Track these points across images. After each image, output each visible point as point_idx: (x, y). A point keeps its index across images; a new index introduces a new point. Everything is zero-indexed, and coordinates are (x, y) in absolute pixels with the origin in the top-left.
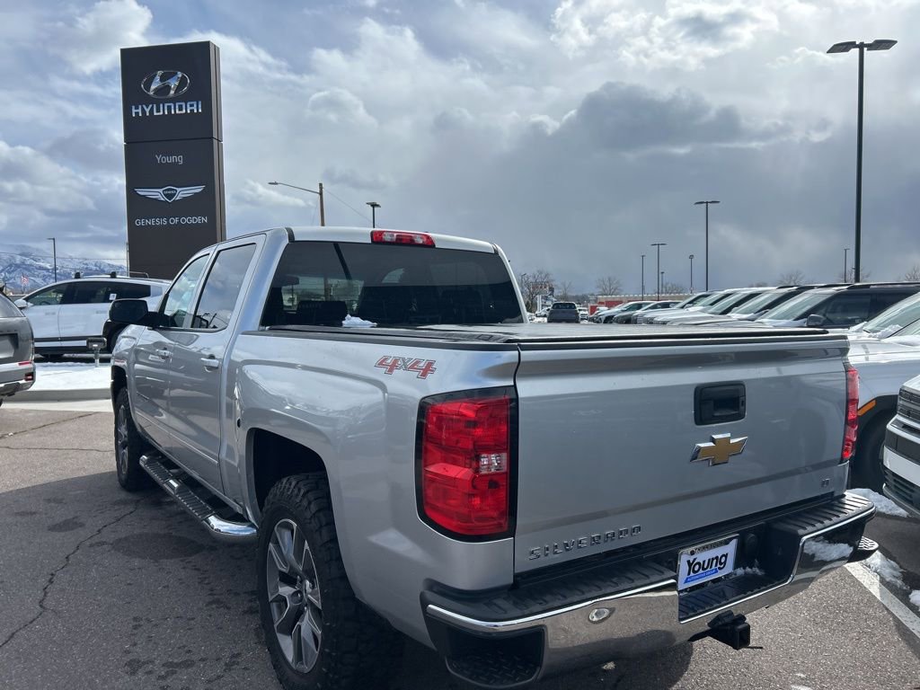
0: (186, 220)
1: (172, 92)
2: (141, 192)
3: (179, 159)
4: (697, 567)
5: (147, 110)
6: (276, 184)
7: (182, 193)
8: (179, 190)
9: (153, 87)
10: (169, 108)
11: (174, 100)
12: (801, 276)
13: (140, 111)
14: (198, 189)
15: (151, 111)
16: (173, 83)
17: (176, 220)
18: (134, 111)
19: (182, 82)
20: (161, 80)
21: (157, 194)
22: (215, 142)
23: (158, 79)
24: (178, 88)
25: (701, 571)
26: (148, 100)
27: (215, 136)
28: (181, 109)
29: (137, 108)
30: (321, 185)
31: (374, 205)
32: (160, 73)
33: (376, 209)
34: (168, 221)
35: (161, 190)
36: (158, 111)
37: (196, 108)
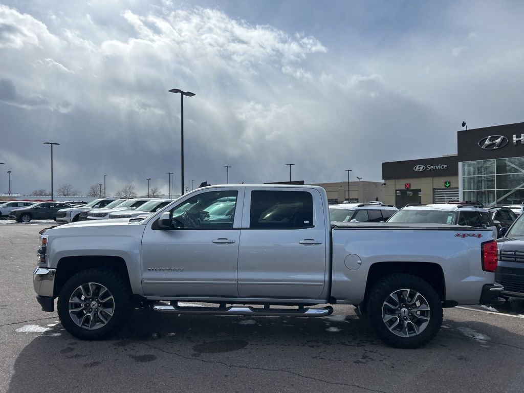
12: (71, 187)
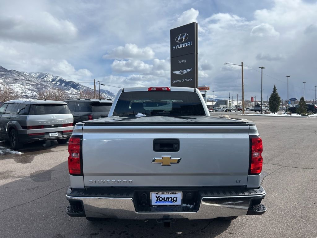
0: (186, 80)
1: (184, 40)
2: (174, 72)
3: (185, 61)
4: (161, 199)
5: (177, 47)
6: (226, 64)
7: (186, 71)
8: (184, 71)
9: (178, 40)
10: (183, 45)
11: (184, 43)
13: (175, 48)
14: (190, 70)
15: (178, 47)
16: (184, 37)
17: (183, 80)
18: (173, 48)
19: (186, 36)
20: (181, 37)
21: (178, 72)
22: (195, 54)
23: (180, 36)
24: (185, 39)
25: (163, 201)
26: (177, 44)
27: (195, 52)
28: (186, 45)
29: (174, 47)
30: (242, 62)
31: (262, 68)
32: (180, 35)
33: (263, 69)
34: (181, 80)
35: (179, 71)
36: (179, 47)
37: (190, 44)
